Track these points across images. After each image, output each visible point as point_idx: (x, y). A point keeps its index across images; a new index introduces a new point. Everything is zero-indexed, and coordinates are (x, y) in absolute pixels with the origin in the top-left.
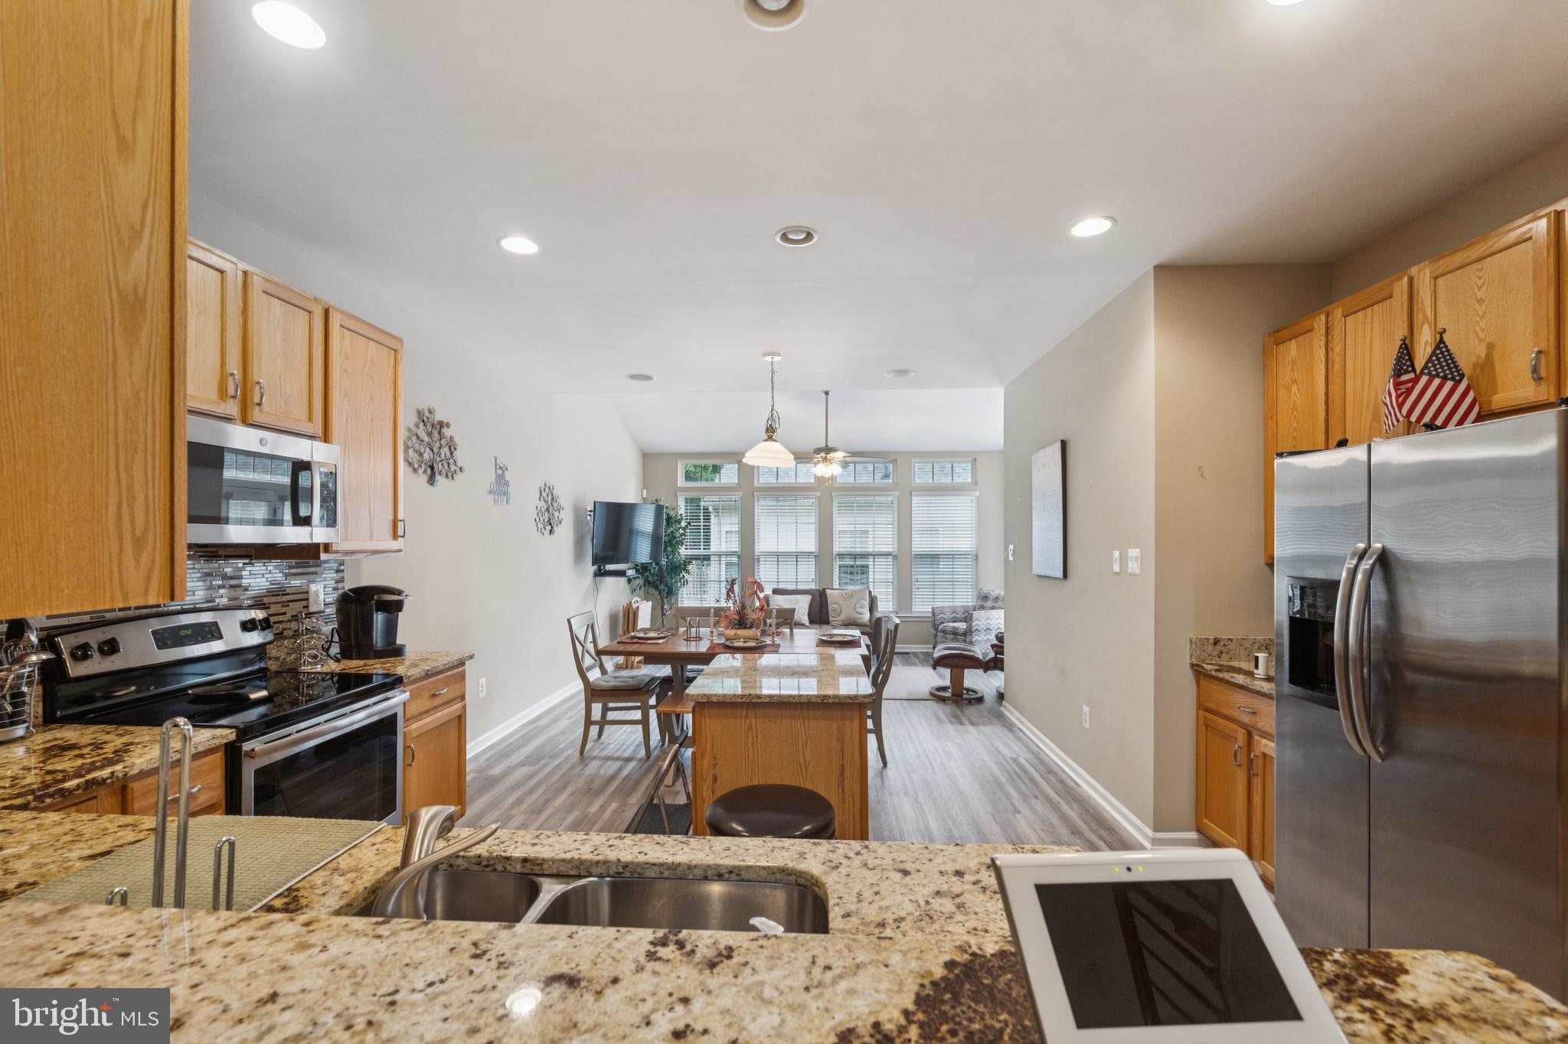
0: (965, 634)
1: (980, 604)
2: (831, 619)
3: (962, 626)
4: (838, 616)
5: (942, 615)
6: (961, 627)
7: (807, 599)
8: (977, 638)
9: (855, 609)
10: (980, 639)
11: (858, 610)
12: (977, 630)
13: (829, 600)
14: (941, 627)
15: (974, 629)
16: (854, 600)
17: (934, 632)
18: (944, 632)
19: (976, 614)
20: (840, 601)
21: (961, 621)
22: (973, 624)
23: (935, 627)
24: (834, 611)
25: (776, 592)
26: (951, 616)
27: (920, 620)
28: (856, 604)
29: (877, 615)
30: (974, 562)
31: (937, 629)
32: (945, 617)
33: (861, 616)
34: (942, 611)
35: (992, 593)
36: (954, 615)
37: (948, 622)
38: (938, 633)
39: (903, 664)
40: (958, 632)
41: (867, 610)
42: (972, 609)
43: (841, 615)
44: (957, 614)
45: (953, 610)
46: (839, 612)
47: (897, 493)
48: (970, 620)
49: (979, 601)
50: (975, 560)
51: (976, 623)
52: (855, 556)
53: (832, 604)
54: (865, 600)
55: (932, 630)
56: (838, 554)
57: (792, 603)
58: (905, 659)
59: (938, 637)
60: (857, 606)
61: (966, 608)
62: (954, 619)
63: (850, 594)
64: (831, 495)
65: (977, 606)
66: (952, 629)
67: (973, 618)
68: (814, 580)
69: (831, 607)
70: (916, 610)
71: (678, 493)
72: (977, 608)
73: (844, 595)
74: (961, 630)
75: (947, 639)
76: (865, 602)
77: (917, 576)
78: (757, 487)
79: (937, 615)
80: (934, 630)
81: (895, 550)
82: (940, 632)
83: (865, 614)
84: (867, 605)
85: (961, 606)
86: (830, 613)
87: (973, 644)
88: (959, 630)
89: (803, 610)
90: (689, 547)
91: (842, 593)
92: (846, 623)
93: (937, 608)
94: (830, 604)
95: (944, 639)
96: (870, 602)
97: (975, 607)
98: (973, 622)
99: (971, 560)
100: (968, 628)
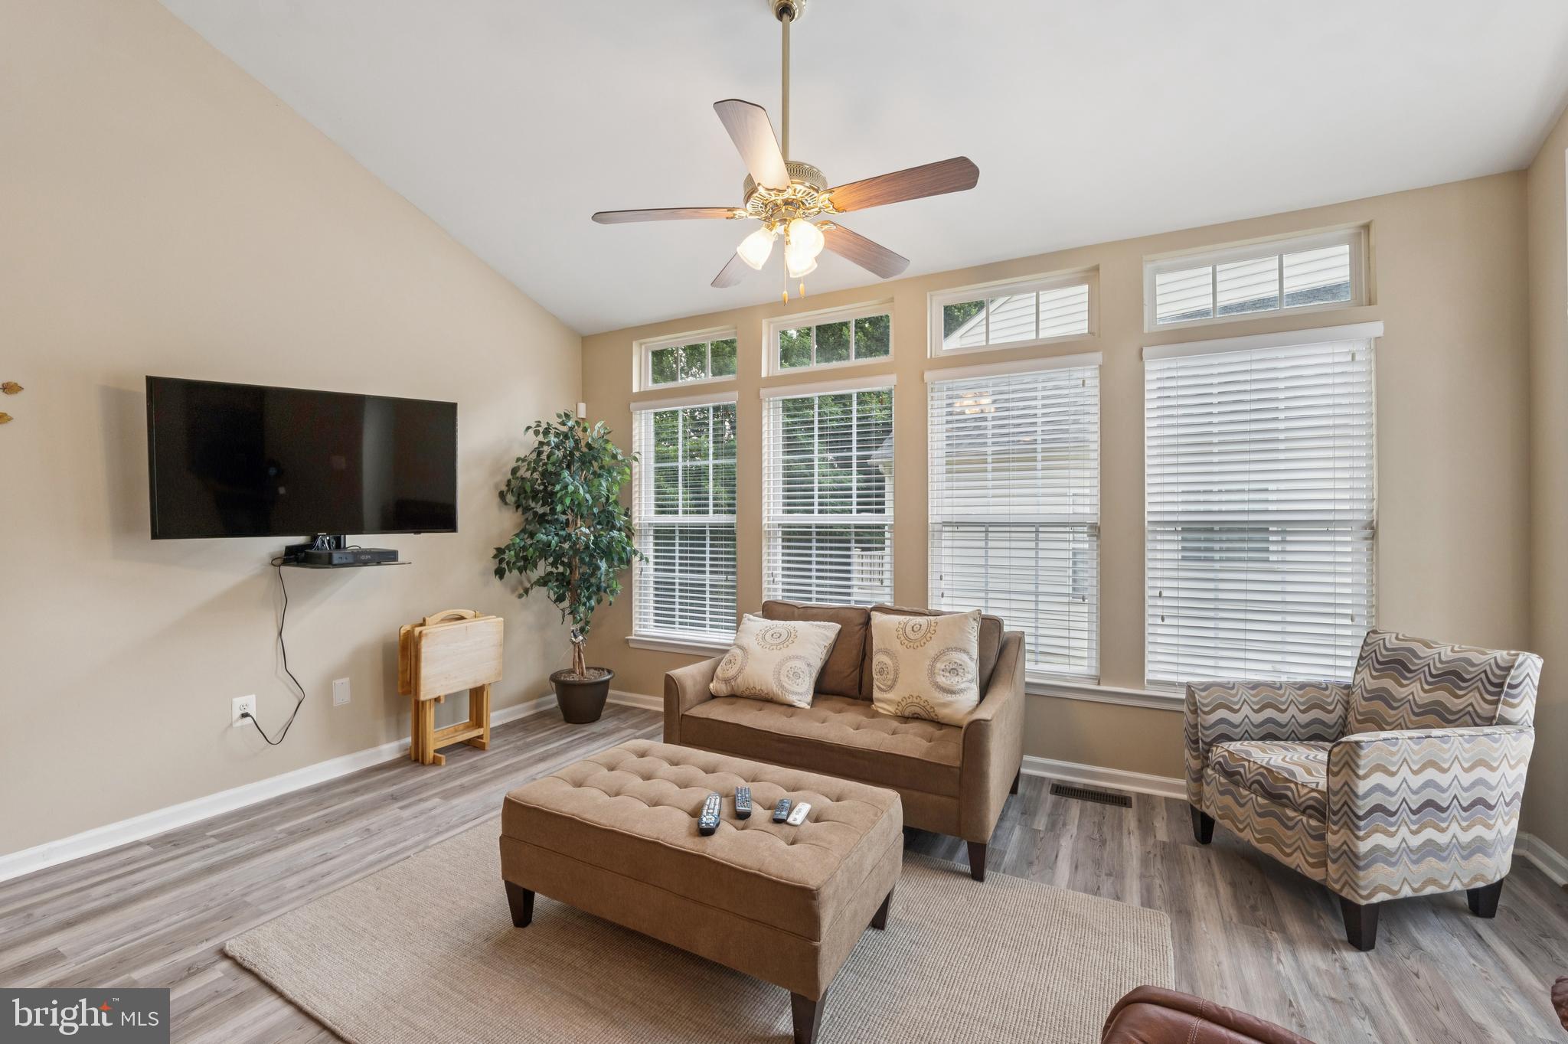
0: (1319, 809)
1: (1372, 684)
2: (876, 694)
3: (1307, 768)
4: (891, 687)
5: (1223, 713)
6: (1302, 776)
7: (831, 629)
8: (1378, 839)
9: (932, 673)
10: (1391, 844)
11: (942, 680)
12: (1379, 808)
13: (877, 643)
14: (1219, 752)
15: (1363, 806)
16: (932, 649)
17: (1195, 764)
18: (1230, 774)
20: (896, 646)
22: (1362, 787)
23: (1200, 746)
24: (881, 672)
25: (768, 609)
26: (1259, 717)
27: (1157, 708)
28: (936, 659)
29: (994, 707)
30: (1364, 546)
31: (1204, 757)
32: (1235, 718)
33: (949, 698)
34: (1225, 697)
35: (1422, 651)
36: (1269, 713)
37: (1246, 736)
38: (1210, 771)
39: (1076, 867)
40: (1289, 793)
41: (971, 681)
42: (1348, 695)
43: (898, 685)
44: (1286, 710)
45: (1267, 694)
46: (891, 676)
47: (1098, 357)
48: (1347, 763)
49: (1365, 674)
50: (1366, 539)
51: (1378, 778)
52: (986, 527)
53: (880, 651)
54: (965, 651)
55: (1187, 753)
56: (945, 524)
57: (779, 641)
58: (1100, 829)
59: (1208, 784)
60: (940, 665)
61: (1326, 689)
62: (1270, 728)
63: (924, 628)
64: (923, 381)
65: (1367, 691)
66: (1261, 774)
67: (1358, 756)
68: (887, 583)
69: (878, 659)
70: (1148, 676)
71: (632, 405)
72: (1365, 699)
73: (908, 629)
74: (1304, 791)
75: (1242, 805)
76: (965, 657)
77: (1159, 584)
78: (768, 378)
79: (1206, 709)
80: (1196, 758)
81: (1096, 510)
82: (1213, 769)
83: (961, 691)
84: (972, 668)
85: (1302, 686)
86: (874, 676)
87: (1362, 864)
88: (1293, 786)
89: (800, 665)
90: (662, 509)
91: (906, 624)
92: (906, 714)
93: (1207, 687)
94: (877, 653)
95: (1228, 800)
96: (993, 655)
97: (1357, 691)
98: (1361, 772)
99: (1349, 539)
100: (1336, 793)
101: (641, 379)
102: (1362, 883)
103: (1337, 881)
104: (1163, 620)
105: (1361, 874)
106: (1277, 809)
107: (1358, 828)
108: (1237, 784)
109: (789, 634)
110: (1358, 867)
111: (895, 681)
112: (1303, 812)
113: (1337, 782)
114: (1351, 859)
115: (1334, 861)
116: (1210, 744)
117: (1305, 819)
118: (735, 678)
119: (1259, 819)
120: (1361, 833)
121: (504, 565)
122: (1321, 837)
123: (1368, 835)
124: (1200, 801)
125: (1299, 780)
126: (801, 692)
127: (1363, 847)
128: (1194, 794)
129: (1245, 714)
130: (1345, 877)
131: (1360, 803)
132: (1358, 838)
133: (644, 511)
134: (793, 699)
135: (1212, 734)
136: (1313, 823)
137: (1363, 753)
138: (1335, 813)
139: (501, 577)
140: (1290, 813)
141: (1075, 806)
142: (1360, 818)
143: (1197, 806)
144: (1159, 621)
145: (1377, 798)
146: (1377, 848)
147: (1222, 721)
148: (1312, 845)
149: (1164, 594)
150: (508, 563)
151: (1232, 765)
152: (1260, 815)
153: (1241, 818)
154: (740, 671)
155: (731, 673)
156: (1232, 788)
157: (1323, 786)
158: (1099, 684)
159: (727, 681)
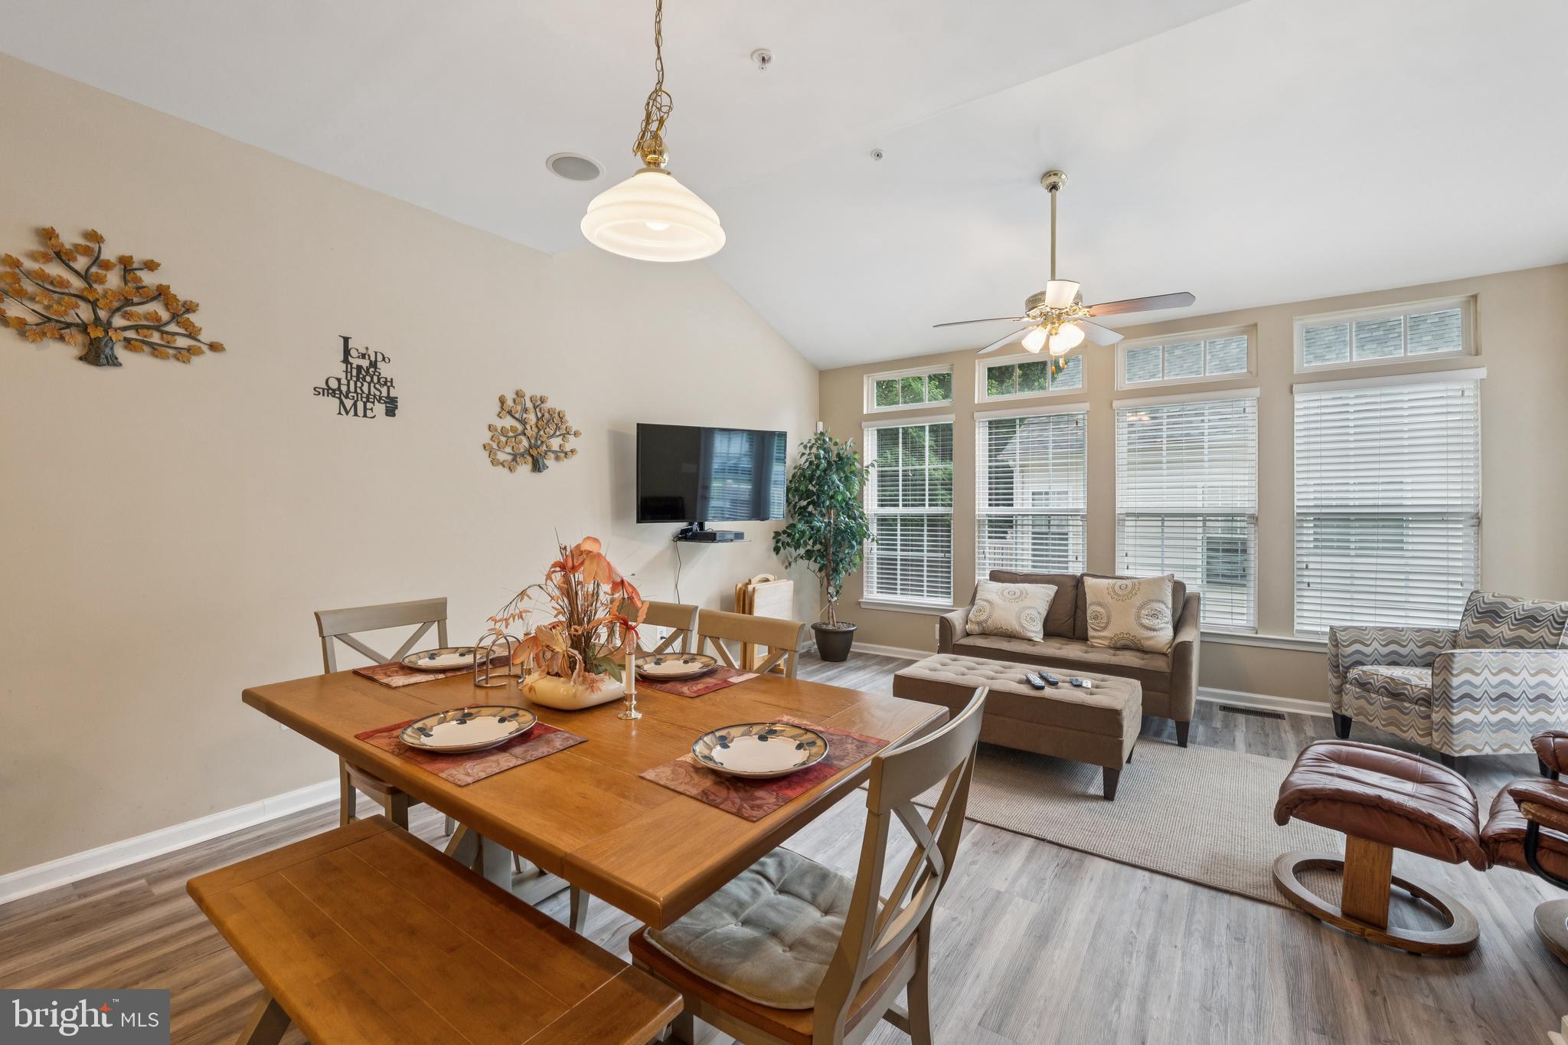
0: (1426, 700)
1: (1473, 627)
2: (1091, 633)
3: (1419, 678)
4: (1104, 628)
5: (1357, 647)
6: (1415, 681)
7: (1052, 589)
9: (1138, 617)
10: (1476, 718)
11: (1145, 622)
12: (1467, 695)
13: (1089, 598)
14: (1354, 673)
15: (1456, 694)
16: (1138, 600)
17: (1336, 682)
18: (1363, 685)
19: (1463, 656)
20: (1108, 600)
21: (1412, 664)
22: (1456, 682)
23: (1340, 669)
24: (1096, 618)
25: (996, 576)
26: (1385, 651)
27: (1305, 649)
28: (1141, 607)
29: (1188, 635)
30: (1471, 531)
31: (1343, 677)
32: (1368, 650)
33: (1151, 634)
34: (1359, 635)
35: (1513, 605)
36: (1393, 647)
37: (1376, 663)
38: (1348, 686)
39: (1250, 745)
40: (1406, 692)
41: (1167, 623)
42: (1455, 637)
43: (1110, 627)
44: (1406, 646)
45: (1393, 636)
46: (1105, 620)
47: (1256, 392)
48: (1445, 667)
49: (1468, 621)
50: (1473, 526)
51: (1467, 676)
52: (1162, 517)
53: (1092, 604)
54: (1163, 602)
55: (1330, 676)
56: (1128, 515)
57: (1014, 597)
58: (1263, 729)
59: (1346, 694)
60: (1143, 612)
61: (1439, 632)
62: (1395, 658)
63: (1130, 587)
64: (1112, 407)
65: (1469, 633)
66: (1387, 682)
67: (1453, 662)
68: (1080, 559)
69: (1091, 610)
70: (1297, 627)
71: (863, 424)
72: (1467, 638)
73: (1117, 588)
74: (1416, 690)
75: (1372, 704)
76: (1163, 606)
77: (1305, 559)
78: (979, 404)
79: (1345, 644)
80: (1336, 678)
81: (1255, 504)
82: (1351, 684)
83: (1161, 629)
84: (1168, 613)
85: (1419, 630)
86: (1089, 621)
87: (1455, 730)
88: (1409, 687)
89: (1034, 613)
90: (883, 503)
91: (1114, 585)
92: (1118, 645)
93: (1346, 629)
94: (1091, 604)
95: (1362, 702)
96: (1180, 606)
97: (1462, 633)
98: (1455, 672)
99: (1461, 526)
100: (1437, 688)
101: (870, 404)
102: (1455, 742)
103: (1438, 743)
104: (1309, 586)
105: (1455, 736)
106: (1397, 703)
107: (1453, 707)
108: (1368, 691)
109: (1022, 592)
110: (1452, 732)
111: (1108, 623)
112: (1416, 703)
113: (1438, 680)
114: (1447, 727)
115: (1437, 731)
116: (1348, 668)
117: (1417, 707)
118: (986, 621)
119: (1385, 712)
120: (1455, 711)
121: (780, 544)
122: (1428, 717)
123: (1459, 713)
124: (1340, 707)
125: (1413, 683)
126: (1036, 631)
127: (1456, 720)
128: (1336, 703)
129: (1375, 647)
130: (1444, 739)
131: (1454, 692)
132: (1452, 713)
133: (871, 506)
134: (1031, 635)
135: (1349, 661)
136: (1422, 709)
137: (1456, 660)
138: (1437, 700)
139: (777, 553)
140: (1407, 705)
141: (1241, 718)
142: (1453, 701)
143: (1338, 712)
144: (1305, 586)
145: (1465, 689)
146: (1466, 721)
147: (1357, 652)
148: (1422, 723)
149: (1310, 566)
150: (783, 544)
151: (1365, 679)
152: (1385, 708)
153: (1371, 713)
154: (989, 616)
155: (982, 618)
156: (1365, 694)
157: (1429, 685)
158: (1257, 633)
159: (979, 623)
